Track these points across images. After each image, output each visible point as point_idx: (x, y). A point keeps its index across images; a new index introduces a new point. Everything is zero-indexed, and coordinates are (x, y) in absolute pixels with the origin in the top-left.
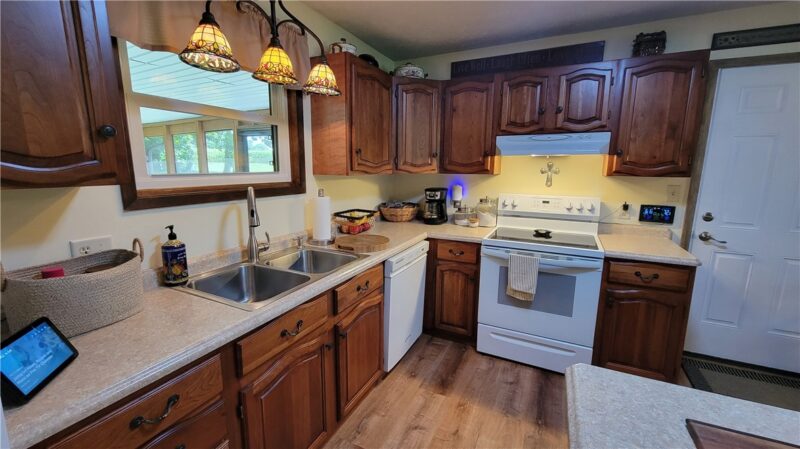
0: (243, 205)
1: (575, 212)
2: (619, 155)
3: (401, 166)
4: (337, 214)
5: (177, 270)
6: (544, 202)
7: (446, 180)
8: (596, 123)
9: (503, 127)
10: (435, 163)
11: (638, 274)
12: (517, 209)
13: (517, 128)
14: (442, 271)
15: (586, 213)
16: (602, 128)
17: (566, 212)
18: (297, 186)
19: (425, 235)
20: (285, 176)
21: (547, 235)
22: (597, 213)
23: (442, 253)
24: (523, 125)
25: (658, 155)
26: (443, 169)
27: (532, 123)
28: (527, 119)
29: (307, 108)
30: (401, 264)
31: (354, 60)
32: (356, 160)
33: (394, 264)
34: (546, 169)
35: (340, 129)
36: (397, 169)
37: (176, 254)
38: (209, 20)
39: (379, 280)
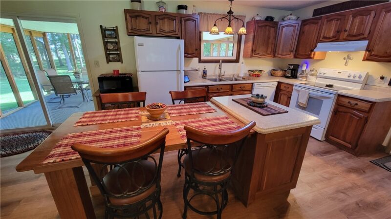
0: (218, 64)
1: (351, 78)
2: (369, 51)
3: (277, 55)
4: (250, 70)
5: (205, 75)
6: (339, 73)
7: (296, 61)
8: (362, 37)
9: (321, 39)
10: (292, 55)
11: (349, 102)
12: (325, 75)
13: (327, 39)
14: (281, 94)
15: (357, 79)
16: (364, 39)
17: (347, 78)
18: (237, 61)
19: (278, 80)
20: (234, 58)
21: (330, 86)
22: (362, 79)
23: (282, 87)
24: (329, 38)
25: (388, 51)
26: (295, 57)
27: (333, 37)
28: (331, 35)
29: (243, 37)
30: (259, 86)
31: (258, 22)
32: (253, 53)
33: (255, 85)
34: (347, 58)
35: (250, 44)
36: (274, 56)
37: (205, 72)
38: (215, 25)
39: (249, 88)
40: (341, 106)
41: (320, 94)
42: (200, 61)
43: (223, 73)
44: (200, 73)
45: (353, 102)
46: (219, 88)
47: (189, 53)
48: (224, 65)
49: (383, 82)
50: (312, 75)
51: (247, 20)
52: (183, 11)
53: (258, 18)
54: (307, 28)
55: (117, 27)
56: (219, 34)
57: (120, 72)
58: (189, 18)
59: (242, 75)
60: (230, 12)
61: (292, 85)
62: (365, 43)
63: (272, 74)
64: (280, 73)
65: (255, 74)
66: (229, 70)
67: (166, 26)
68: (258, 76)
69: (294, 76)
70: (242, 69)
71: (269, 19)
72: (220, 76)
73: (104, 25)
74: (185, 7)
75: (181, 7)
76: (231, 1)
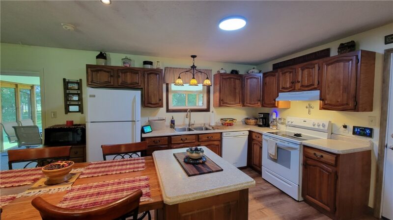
1: (316, 127)
2: (323, 100)
3: (245, 104)
4: (222, 119)
5: (172, 125)
6: (305, 121)
7: (266, 110)
8: (313, 87)
9: (280, 89)
10: (259, 104)
11: (315, 154)
12: (293, 124)
13: (285, 89)
14: (254, 144)
15: (321, 127)
16: (315, 89)
17: (312, 127)
18: (208, 110)
19: (249, 129)
20: (205, 107)
21: (298, 135)
22: (326, 128)
23: (254, 137)
24: (287, 89)
25: (339, 100)
26: (263, 106)
27: (291, 87)
28: (288, 86)
29: (212, 89)
30: (228, 135)
31: (221, 75)
32: (222, 103)
33: (224, 134)
34: (308, 106)
35: (218, 94)
36: (244, 106)
37: (173, 122)
38: (179, 78)
39: (217, 137)
40: (308, 158)
41: (286, 144)
42: (168, 111)
43: (192, 122)
44: (168, 123)
45: (319, 154)
46: (183, 138)
47: (152, 103)
48: (192, 114)
49: (347, 131)
50: (282, 123)
51: (214, 72)
52: (149, 66)
53: (222, 72)
54: (267, 79)
55: (81, 80)
56: (183, 85)
58: (157, 72)
59: (213, 124)
60: (193, 67)
61: (261, 134)
62: (317, 93)
63: (246, 122)
64: (252, 121)
65: (228, 123)
66: (199, 119)
67: (129, 78)
68: (231, 125)
69: (266, 124)
70: (214, 117)
71: (234, 72)
72: (189, 125)
73: (67, 79)
74: (151, 63)
75: (145, 63)
76: (194, 57)
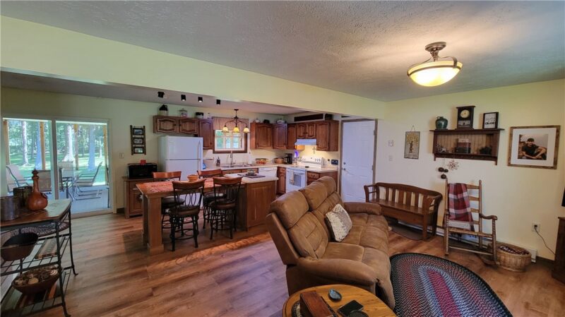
0: (230, 154)
2: (317, 145)
4: (256, 159)
5: (219, 163)
6: (311, 158)
7: (290, 151)
9: (298, 137)
10: (285, 147)
12: (305, 160)
14: (281, 176)
15: (319, 161)
16: (314, 138)
17: (315, 161)
18: (245, 151)
19: (277, 166)
20: (243, 149)
21: (307, 167)
22: (321, 161)
23: (281, 171)
24: (301, 137)
25: (324, 145)
26: (287, 148)
28: (302, 135)
29: (249, 135)
30: (263, 170)
31: (257, 124)
32: (257, 146)
33: (260, 170)
35: (254, 139)
36: (274, 148)
37: (218, 161)
38: (225, 126)
41: (300, 172)
42: (214, 152)
43: (234, 161)
44: (215, 162)
45: (314, 175)
47: (206, 146)
48: (234, 155)
49: (329, 163)
50: (300, 161)
51: (250, 121)
52: (201, 117)
53: (257, 121)
54: (290, 128)
55: (144, 127)
57: (147, 162)
58: (204, 121)
59: (250, 163)
60: (236, 118)
61: (285, 168)
62: (315, 140)
63: (275, 162)
64: (280, 160)
65: (262, 162)
66: (239, 159)
67: (187, 127)
68: (264, 163)
69: (290, 162)
70: (251, 157)
71: (266, 122)
72: (231, 164)
73: (133, 126)
74: (203, 114)
75: (198, 114)
76: (236, 110)
